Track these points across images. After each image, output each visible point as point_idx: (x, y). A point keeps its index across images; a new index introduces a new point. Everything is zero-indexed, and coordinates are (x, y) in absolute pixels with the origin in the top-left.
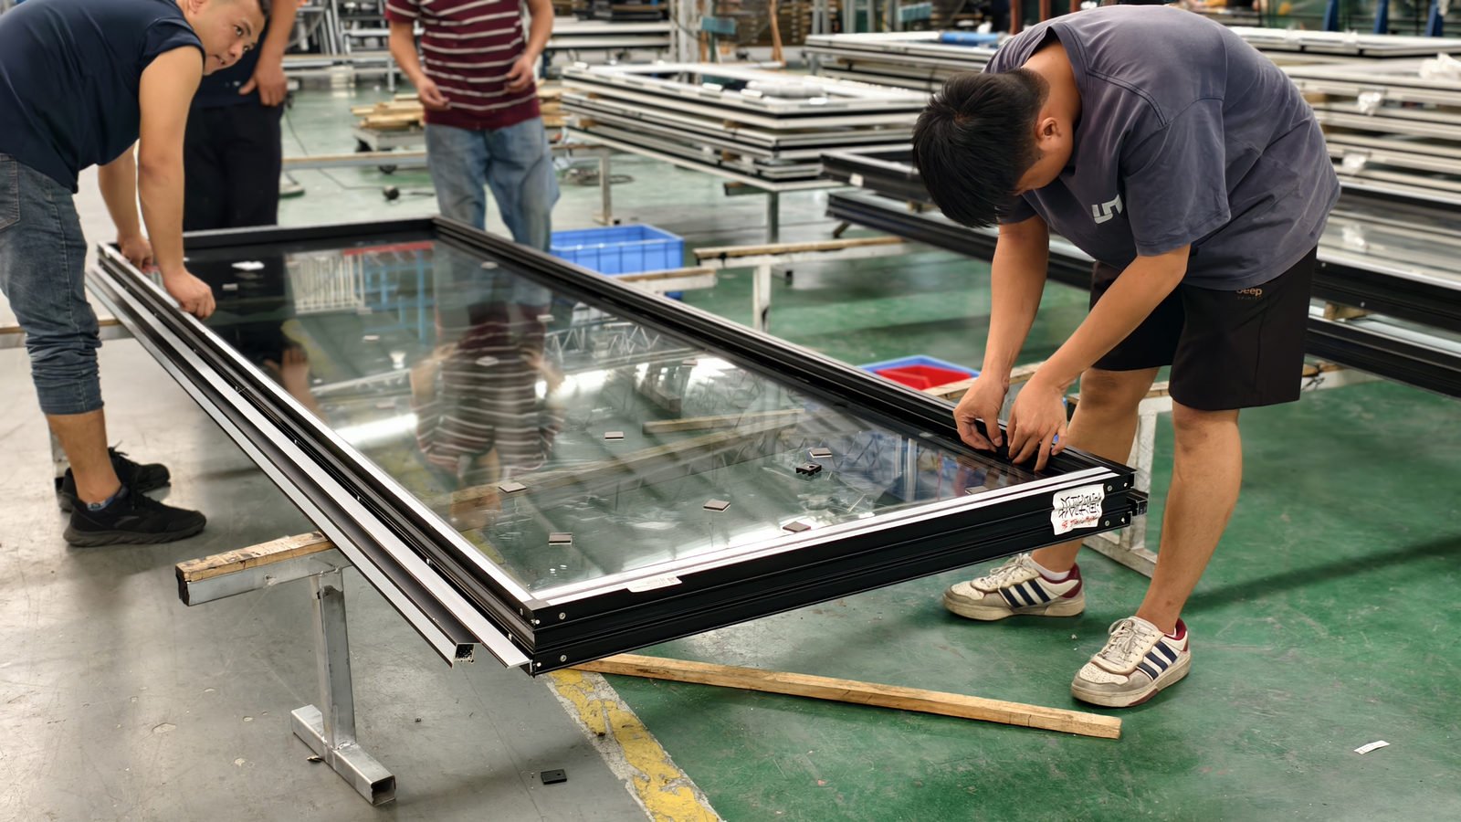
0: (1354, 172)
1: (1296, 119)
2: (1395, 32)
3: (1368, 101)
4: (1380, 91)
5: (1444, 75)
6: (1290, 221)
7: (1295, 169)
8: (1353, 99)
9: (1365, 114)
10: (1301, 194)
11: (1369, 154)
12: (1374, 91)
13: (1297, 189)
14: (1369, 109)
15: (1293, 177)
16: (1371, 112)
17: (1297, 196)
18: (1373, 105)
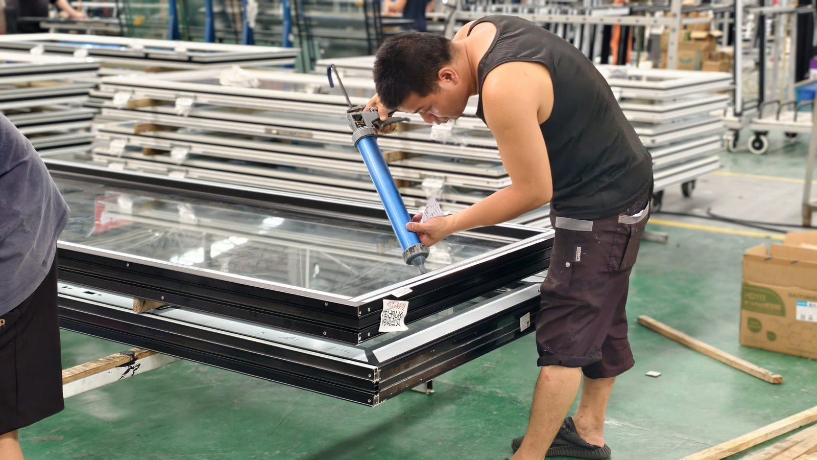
0: (180, 162)
1: (14, 160)
2: (221, 41)
3: (183, 104)
4: (191, 97)
5: (238, 83)
6: (19, 256)
7: (17, 208)
8: (172, 104)
9: (182, 116)
10: (28, 229)
11: (190, 147)
12: (187, 97)
13: (22, 225)
14: (186, 110)
15: (15, 214)
16: (186, 114)
17: (24, 231)
18: (187, 108)
